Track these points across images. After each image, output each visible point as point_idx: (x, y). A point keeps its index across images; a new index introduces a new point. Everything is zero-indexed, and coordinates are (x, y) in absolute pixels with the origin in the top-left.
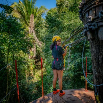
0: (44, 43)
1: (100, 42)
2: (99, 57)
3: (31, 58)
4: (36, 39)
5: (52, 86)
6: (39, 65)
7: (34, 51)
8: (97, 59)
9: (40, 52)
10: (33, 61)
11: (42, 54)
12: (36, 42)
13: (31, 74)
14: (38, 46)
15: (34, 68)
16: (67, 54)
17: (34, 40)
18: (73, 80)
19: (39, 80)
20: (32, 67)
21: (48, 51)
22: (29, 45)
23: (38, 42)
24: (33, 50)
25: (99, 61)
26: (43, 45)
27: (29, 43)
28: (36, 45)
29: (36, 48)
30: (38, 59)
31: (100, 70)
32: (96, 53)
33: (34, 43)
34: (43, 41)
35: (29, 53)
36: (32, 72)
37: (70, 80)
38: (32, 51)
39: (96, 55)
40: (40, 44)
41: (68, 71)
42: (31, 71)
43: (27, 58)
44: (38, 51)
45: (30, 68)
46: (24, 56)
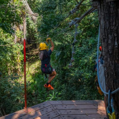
0: (40, 15)
1: (111, 6)
2: (109, 35)
3: (18, 42)
4: (28, 7)
5: (53, 94)
6: (33, 55)
7: (23, 30)
8: (106, 40)
9: (35, 32)
10: (21, 47)
11: (37, 35)
12: (27, 14)
13: (17, 70)
14: (31, 22)
15: (22, 60)
16: (82, 36)
17: (23, 11)
18: (90, 85)
19: (31, 81)
20: (20, 57)
21: (47, 31)
22: (13, 18)
23: (30, 13)
24: (21, 28)
25: (108, 45)
26: (39, 19)
27: (13, 16)
28: (28, 20)
29: (28, 25)
30: (31, 45)
31: (110, 62)
32: (105, 27)
33: (23, 15)
34: (39, 11)
35: (12, 32)
36: (19, 67)
37: (85, 84)
38: (20, 30)
39: (105, 33)
40: (34, 17)
41: (81, 68)
42: (17, 65)
43: (11, 42)
44: (32, 30)
45: (16, 59)
46: (6, 37)
